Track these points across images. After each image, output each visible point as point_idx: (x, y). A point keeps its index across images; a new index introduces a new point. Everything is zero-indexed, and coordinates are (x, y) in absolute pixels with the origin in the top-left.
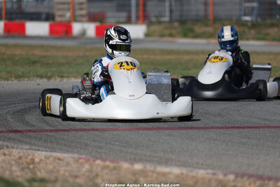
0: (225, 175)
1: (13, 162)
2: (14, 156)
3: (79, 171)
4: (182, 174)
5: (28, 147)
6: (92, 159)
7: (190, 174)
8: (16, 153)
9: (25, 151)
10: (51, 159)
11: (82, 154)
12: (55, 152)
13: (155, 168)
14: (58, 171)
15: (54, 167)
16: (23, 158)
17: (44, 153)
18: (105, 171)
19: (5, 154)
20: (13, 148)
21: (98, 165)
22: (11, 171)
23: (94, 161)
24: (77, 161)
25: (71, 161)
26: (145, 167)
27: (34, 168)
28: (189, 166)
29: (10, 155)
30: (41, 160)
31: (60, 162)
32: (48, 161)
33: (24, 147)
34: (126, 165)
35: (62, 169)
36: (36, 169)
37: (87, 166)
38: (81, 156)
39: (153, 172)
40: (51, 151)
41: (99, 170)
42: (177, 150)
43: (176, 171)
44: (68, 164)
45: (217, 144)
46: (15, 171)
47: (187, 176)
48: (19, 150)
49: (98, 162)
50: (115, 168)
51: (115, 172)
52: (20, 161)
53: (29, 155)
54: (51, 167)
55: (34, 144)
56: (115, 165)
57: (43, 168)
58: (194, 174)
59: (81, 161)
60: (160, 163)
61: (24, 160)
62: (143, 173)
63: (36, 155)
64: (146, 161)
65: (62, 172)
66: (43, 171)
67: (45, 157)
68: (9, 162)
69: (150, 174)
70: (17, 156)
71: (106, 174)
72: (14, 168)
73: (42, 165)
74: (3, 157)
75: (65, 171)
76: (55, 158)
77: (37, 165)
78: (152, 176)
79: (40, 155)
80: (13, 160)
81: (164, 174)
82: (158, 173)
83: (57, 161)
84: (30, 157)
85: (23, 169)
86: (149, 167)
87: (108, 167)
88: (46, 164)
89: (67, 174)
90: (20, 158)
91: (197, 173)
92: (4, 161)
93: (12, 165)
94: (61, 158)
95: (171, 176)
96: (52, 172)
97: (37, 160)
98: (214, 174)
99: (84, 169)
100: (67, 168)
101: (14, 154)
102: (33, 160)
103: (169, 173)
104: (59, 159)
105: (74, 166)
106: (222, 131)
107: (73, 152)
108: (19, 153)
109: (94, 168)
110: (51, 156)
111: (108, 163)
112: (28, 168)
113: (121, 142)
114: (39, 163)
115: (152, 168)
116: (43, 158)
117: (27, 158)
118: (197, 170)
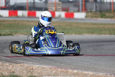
0: (111, 75)
1: (24, 69)
2: (25, 67)
3: (51, 73)
4: (93, 74)
5: (32, 63)
6: (57, 68)
7: (97, 74)
8: (26, 65)
9: (30, 64)
10: (40, 68)
11: (53, 66)
12: (43, 65)
13: (82, 72)
14: (42, 73)
15: (41, 71)
16: (28, 68)
17: (37, 65)
18: (61, 73)
19: (21, 66)
20: (25, 63)
21: (59, 70)
22: (23, 73)
23: (58, 69)
24: (51, 69)
25: (48, 69)
26: (78, 71)
27: (32, 71)
28: (97, 71)
29: (23, 66)
30: (36, 68)
31: (44, 69)
32: (39, 69)
33: (30, 63)
34: (70, 71)
35: (44, 72)
36: (33, 72)
37: (55, 71)
38: (53, 67)
39: (81, 73)
40: (41, 65)
41: (59, 72)
42: (93, 65)
43: (91, 73)
44: (47, 70)
45: (109, 62)
46: (25, 73)
47: (95, 75)
48: (27, 64)
49: (59, 69)
50: (66, 72)
51: (66, 73)
52: (27, 69)
53: (31, 66)
54: (40, 71)
55: (34, 62)
56: (66, 70)
57: (36, 72)
58: (98, 74)
59: (52, 69)
60: (85, 70)
61: (29, 68)
62: (77, 74)
63: (34, 66)
64: (79, 69)
65: (44, 73)
66: (36, 73)
67: (38, 67)
68: (23, 69)
69: (80, 74)
70: (26, 67)
71: (62, 74)
72: (24, 72)
73: (36, 70)
74: (21, 67)
75: (45, 73)
76: (42, 67)
77: (34, 70)
78: (81, 75)
79: (36, 66)
80: (24, 68)
81: (86, 75)
82: (83, 74)
83: (43, 69)
84: (31, 67)
85: (28, 72)
86: (80, 71)
87: (63, 71)
88: (38, 70)
89: (46, 74)
90: (27, 67)
91: (99, 74)
92: (20, 68)
93: (23, 70)
94: (44, 67)
95: (89, 75)
96: (40, 73)
97: (34, 68)
98: (106, 75)
99: (53, 72)
100: (46, 72)
101: (25, 65)
102: (33, 68)
103: (88, 74)
104: (43, 68)
105: (49, 71)
106: (112, 57)
107: (50, 65)
108: (27, 65)
109: (58, 72)
110: (40, 67)
111: (63, 70)
112: (30, 72)
113: (70, 61)
114: (35, 70)
115: (81, 72)
116: (37, 67)
117: (30, 67)
118: (99, 73)
